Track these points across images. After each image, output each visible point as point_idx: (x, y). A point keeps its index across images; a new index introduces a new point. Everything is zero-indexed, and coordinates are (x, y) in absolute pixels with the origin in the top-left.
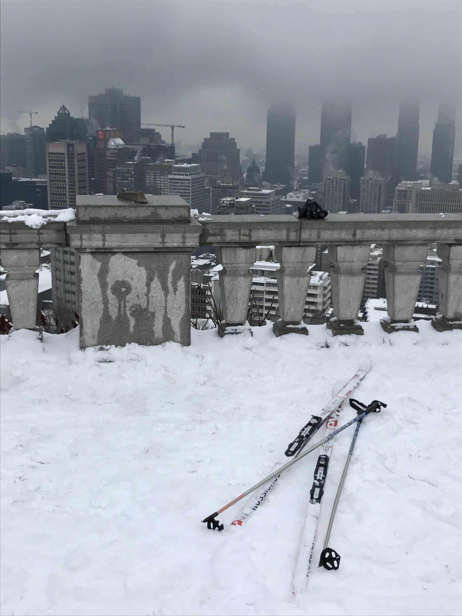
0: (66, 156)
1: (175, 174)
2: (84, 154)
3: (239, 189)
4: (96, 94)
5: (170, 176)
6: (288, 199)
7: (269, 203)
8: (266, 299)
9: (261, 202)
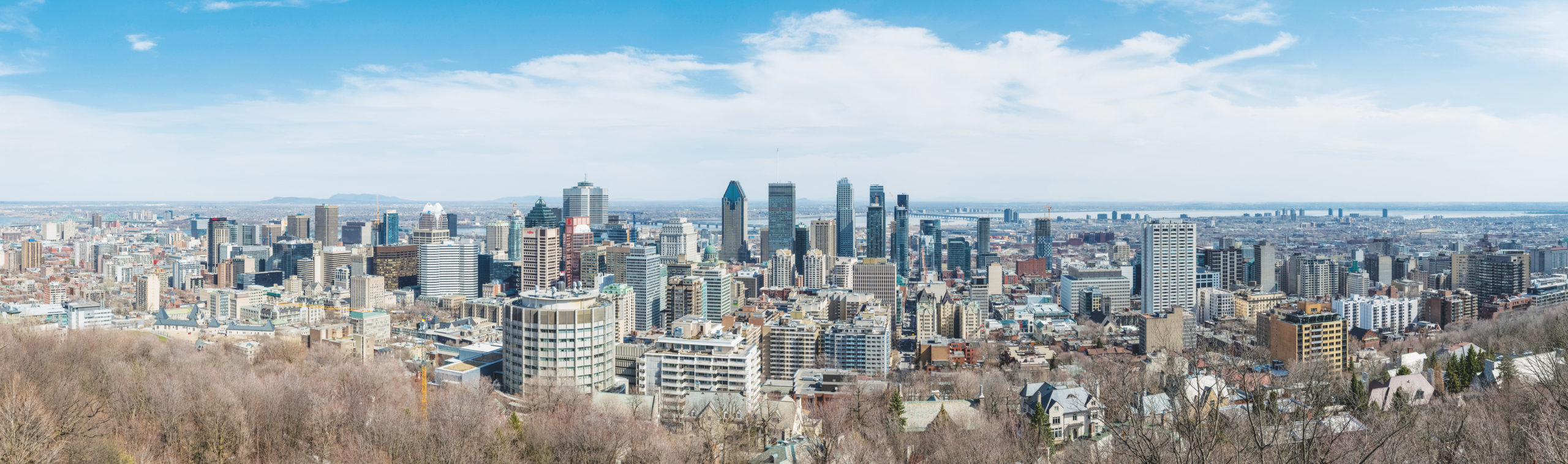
0: (539, 240)
1: (632, 255)
2: (553, 238)
3: (692, 268)
4: (570, 187)
5: (627, 257)
6: (740, 275)
7: (720, 280)
8: (697, 373)
9: (713, 280)
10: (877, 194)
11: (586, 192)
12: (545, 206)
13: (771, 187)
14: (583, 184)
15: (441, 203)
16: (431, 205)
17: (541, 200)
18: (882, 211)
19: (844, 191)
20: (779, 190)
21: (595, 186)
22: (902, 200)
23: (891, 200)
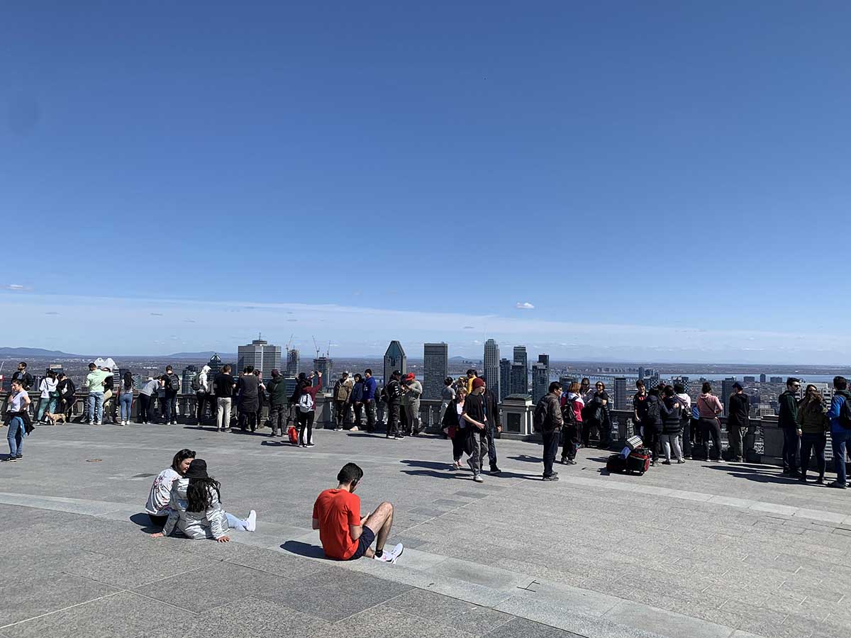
4: (245, 345)
10: (520, 353)
11: (260, 350)
12: (220, 361)
13: (427, 347)
14: (255, 342)
15: (113, 358)
16: (102, 360)
17: (216, 356)
18: (525, 369)
19: (491, 348)
20: (433, 349)
21: (269, 344)
22: (543, 359)
23: (532, 357)
